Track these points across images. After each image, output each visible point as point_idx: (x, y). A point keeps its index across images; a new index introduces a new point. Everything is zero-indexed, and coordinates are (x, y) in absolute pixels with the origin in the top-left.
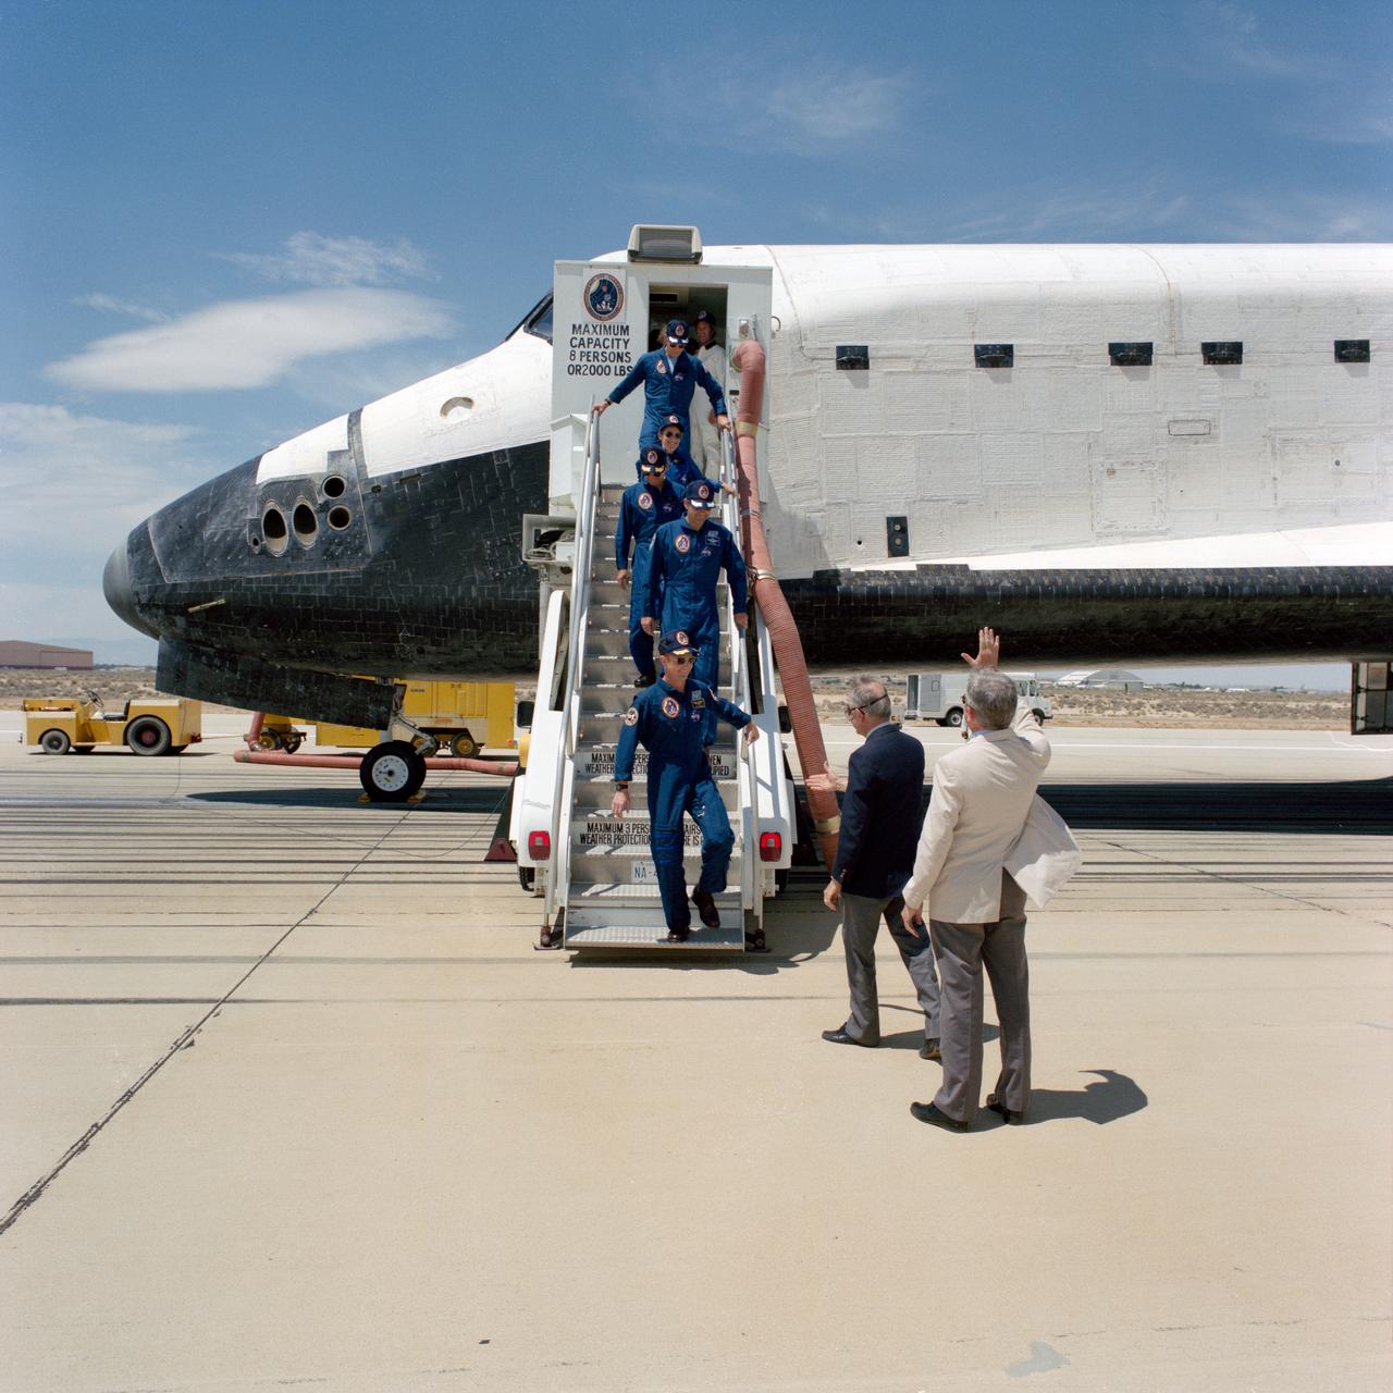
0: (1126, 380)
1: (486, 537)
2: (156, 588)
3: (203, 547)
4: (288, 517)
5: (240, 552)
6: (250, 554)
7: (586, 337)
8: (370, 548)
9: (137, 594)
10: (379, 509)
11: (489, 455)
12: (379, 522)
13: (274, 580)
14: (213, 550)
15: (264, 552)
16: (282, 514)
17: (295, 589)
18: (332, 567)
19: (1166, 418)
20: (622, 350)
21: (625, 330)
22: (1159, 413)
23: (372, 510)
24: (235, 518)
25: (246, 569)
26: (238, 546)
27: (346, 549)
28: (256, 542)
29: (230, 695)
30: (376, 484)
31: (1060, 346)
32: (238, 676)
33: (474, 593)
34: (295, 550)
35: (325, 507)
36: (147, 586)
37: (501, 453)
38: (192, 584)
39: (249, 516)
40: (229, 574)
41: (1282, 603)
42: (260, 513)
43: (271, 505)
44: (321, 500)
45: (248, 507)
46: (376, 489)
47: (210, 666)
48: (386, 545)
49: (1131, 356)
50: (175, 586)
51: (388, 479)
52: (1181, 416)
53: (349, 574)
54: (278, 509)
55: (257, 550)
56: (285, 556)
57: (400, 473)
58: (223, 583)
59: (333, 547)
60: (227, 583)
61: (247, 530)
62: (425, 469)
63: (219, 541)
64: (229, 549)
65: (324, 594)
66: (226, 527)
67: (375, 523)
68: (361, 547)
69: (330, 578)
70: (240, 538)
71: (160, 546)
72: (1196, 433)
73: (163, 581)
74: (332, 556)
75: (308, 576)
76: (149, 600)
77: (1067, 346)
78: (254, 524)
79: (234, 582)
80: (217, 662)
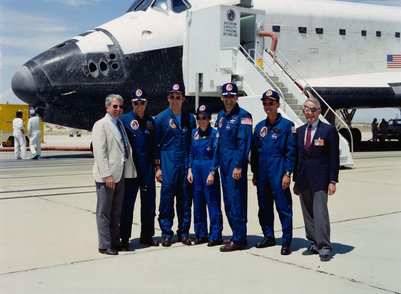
0: (301, 37)
1: (160, 74)
2: (48, 87)
3: (67, 74)
4: (98, 65)
5: (81, 76)
6: (85, 77)
7: (227, 25)
8: (125, 76)
9: (39, 89)
10: (128, 64)
11: (160, 50)
12: (128, 68)
13: (93, 85)
14: (71, 75)
15: (90, 76)
16: (96, 64)
17: (101, 88)
18: (113, 82)
19: (309, 47)
20: (235, 29)
21: (236, 24)
22: (308, 46)
23: (126, 64)
24: (78, 65)
25: (83, 82)
26: (80, 74)
27: (118, 76)
28: (87, 73)
29: (67, 123)
30: (127, 56)
31: (289, 27)
32: (70, 116)
33: (157, 90)
34: (101, 76)
35: (110, 63)
36: (43, 86)
37: (164, 49)
38: (63, 86)
39: (83, 64)
40: (77, 83)
41: (339, 96)
42: (88, 63)
43: (91, 61)
44: (109, 61)
45: (82, 61)
46: (127, 58)
47: (62, 113)
48: (130, 76)
49: (302, 30)
50: (56, 86)
51: (131, 55)
52: (312, 47)
53: (119, 84)
54: (93, 62)
55: (87, 75)
56: (97, 78)
57: (134, 54)
58: (75, 86)
59: (114, 76)
60: (76, 86)
61: (83, 69)
62: (142, 53)
63: (73, 72)
64: (77, 75)
65: (110, 90)
66: (75, 68)
67: (127, 69)
68: (122, 76)
69: (112, 85)
70: (81, 71)
71: (48, 73)
72: (315, 51)
73: (51, 85)
74: (113, 78)
75: (105, 84)
76: (44, 91)
77: (291, 27)
78: (86, 67)
79: (79, 85)
80: (65, 112)
